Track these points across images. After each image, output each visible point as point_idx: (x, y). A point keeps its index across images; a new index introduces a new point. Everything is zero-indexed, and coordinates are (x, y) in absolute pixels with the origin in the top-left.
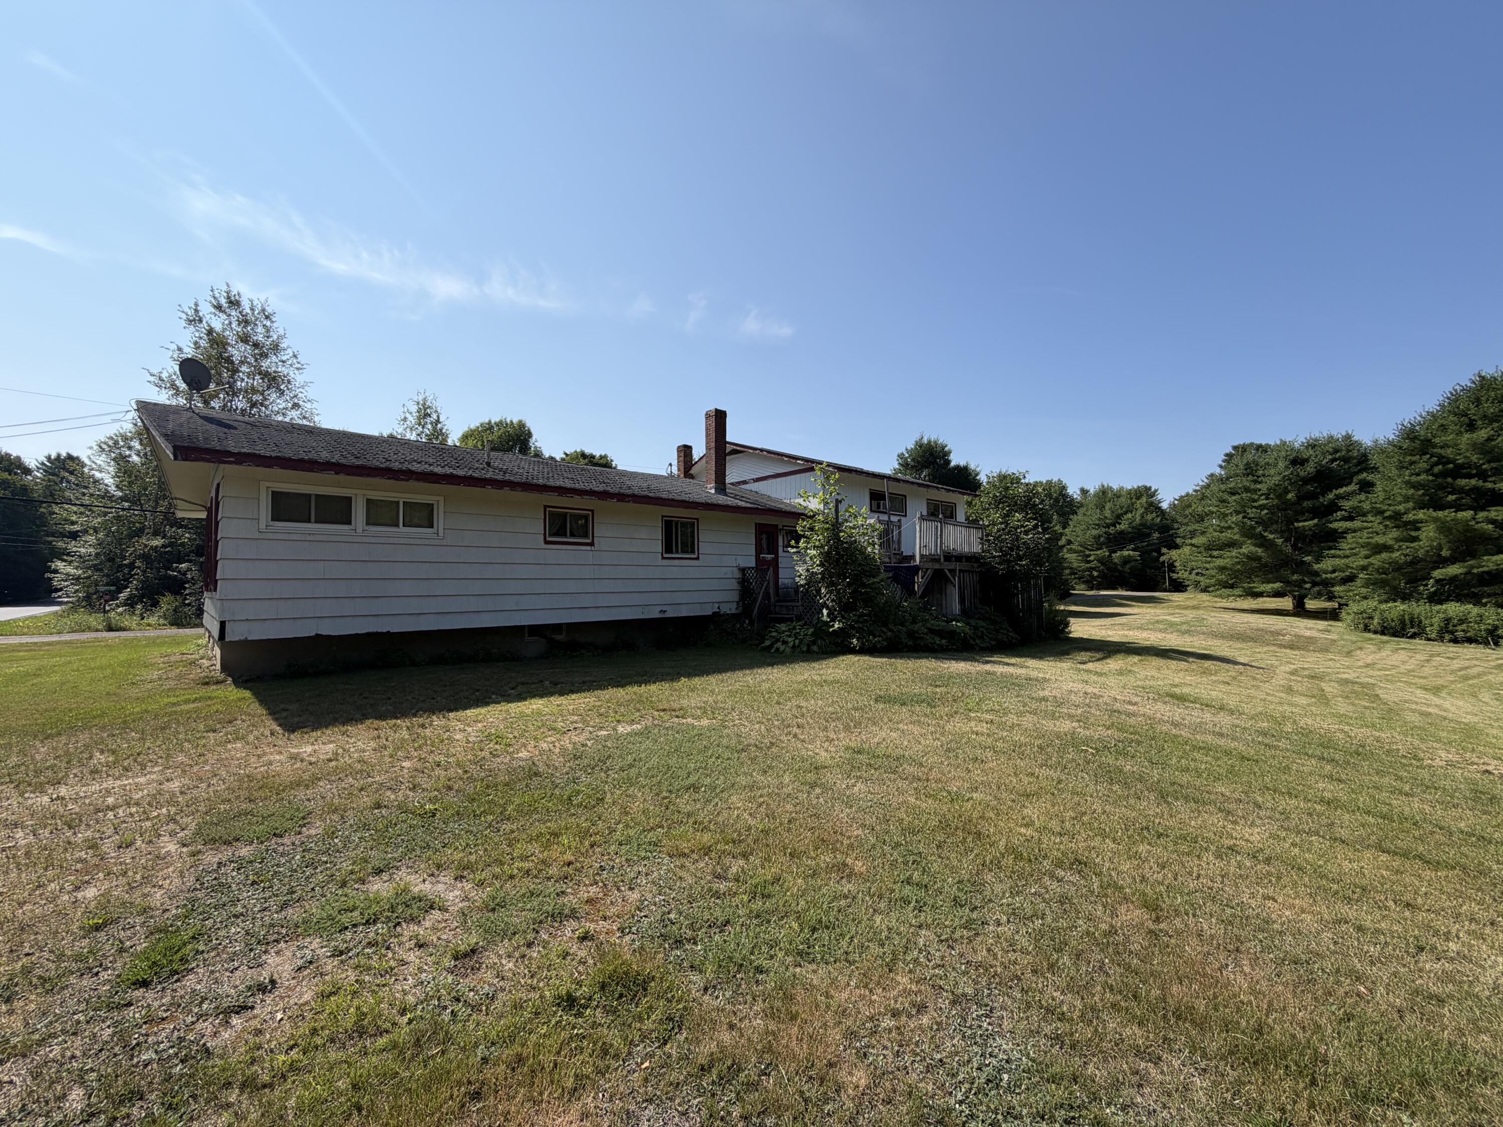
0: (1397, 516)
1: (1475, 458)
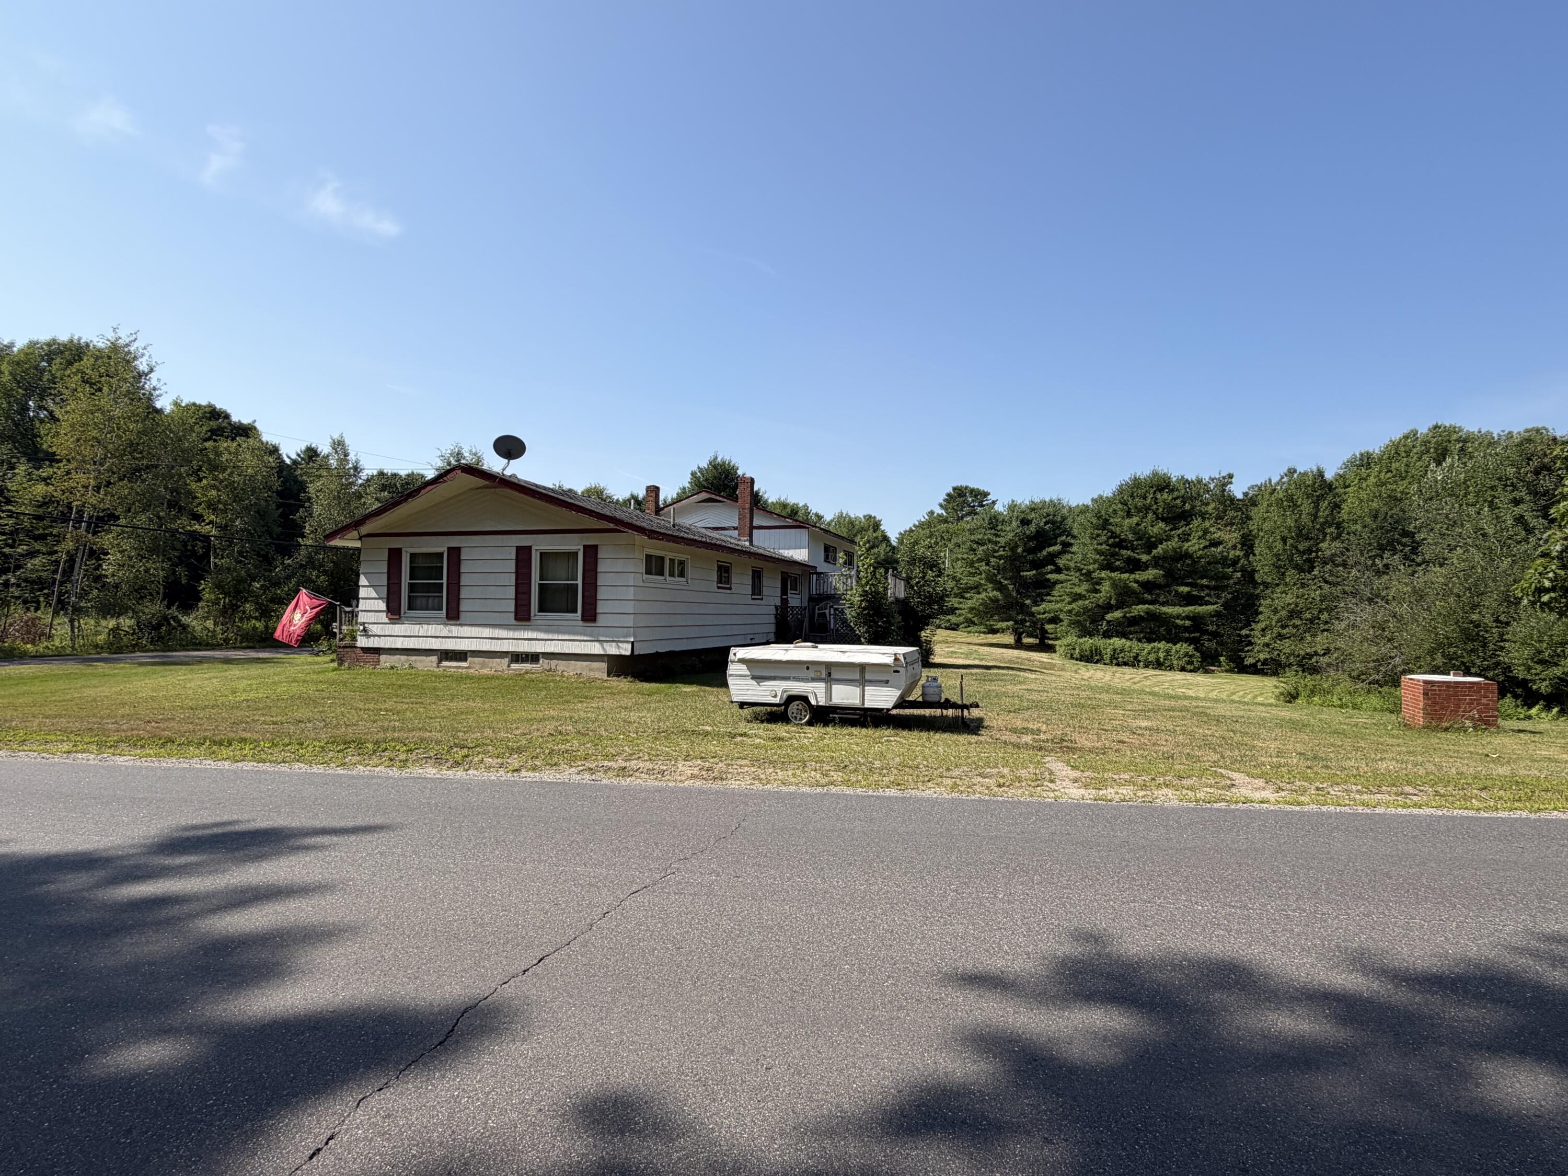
0: (1089, 573)
1: (1130, 537)
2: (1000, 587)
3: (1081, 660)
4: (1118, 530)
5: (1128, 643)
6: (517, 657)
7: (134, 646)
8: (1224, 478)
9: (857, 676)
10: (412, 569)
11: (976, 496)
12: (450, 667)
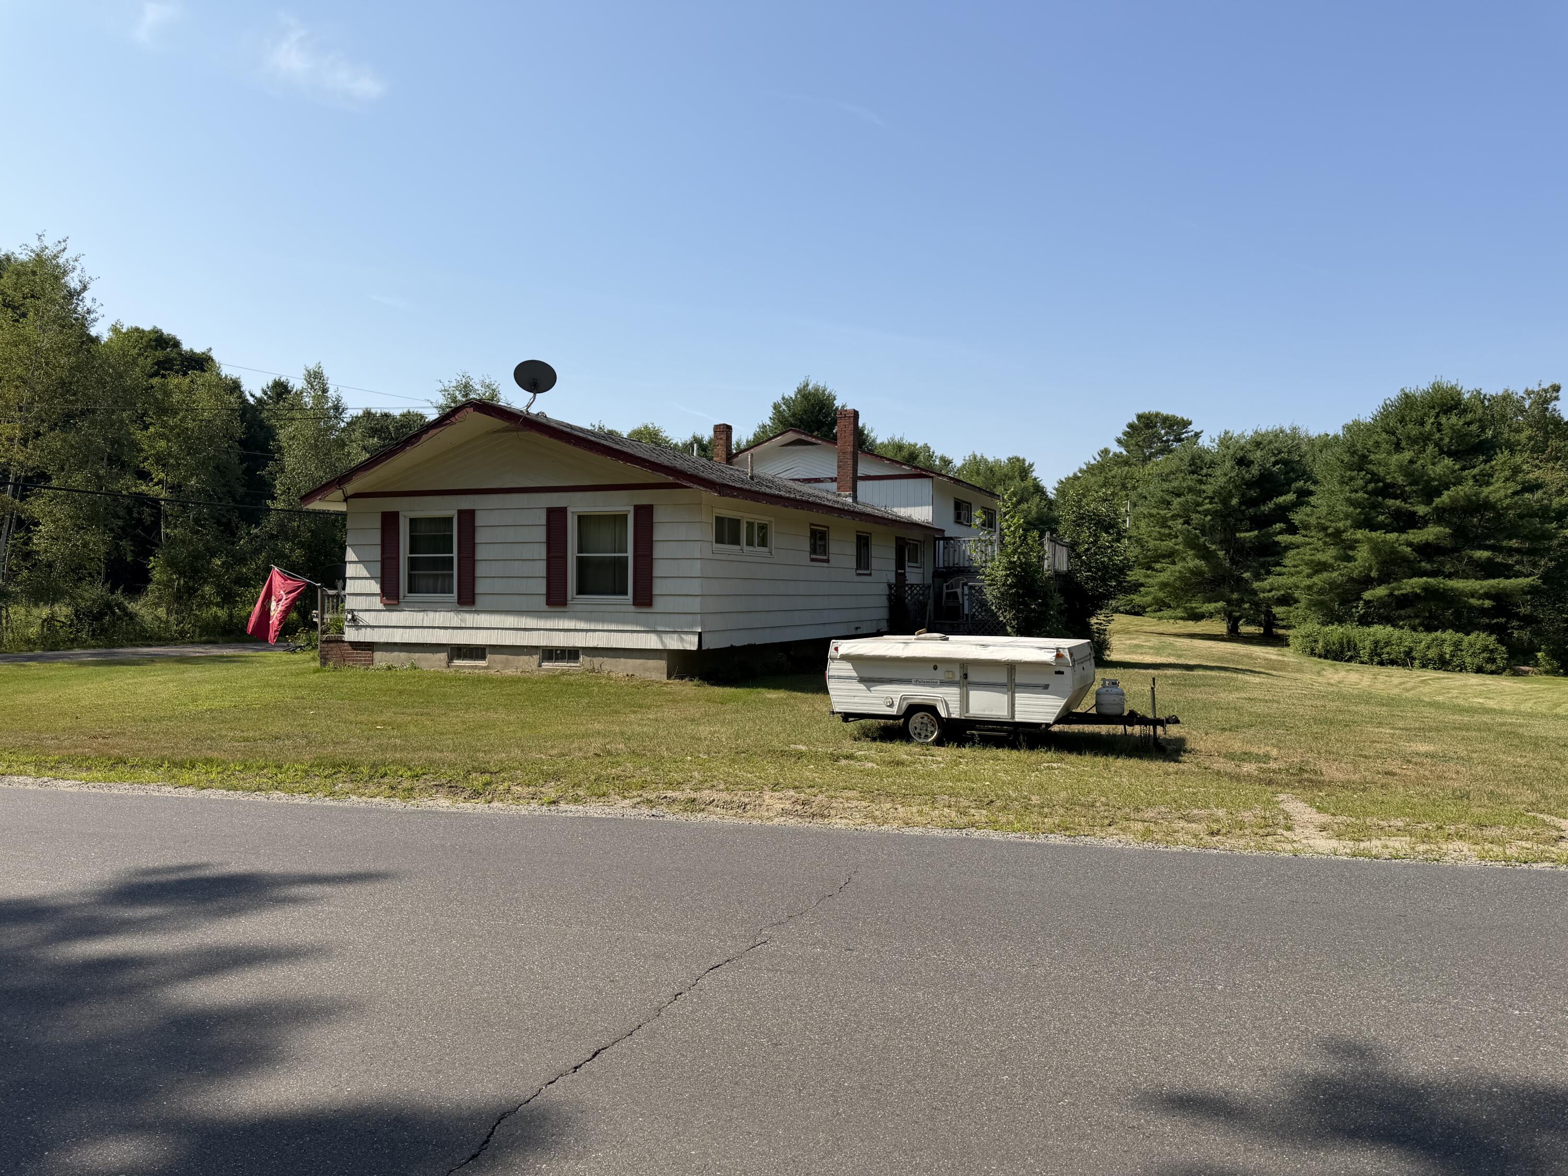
0: (1338, 533)
1: (1400, 480)
2: (1205, 554)
3: (1326, 657)
4: (1381, 471)
5: (1397, 633)
6: (551, 654)
7: (72, 641)
8: (1546, 391)
9: (1004, 680)
10: (413, 540)
11: (1170, 427)
12: (464, 667)
